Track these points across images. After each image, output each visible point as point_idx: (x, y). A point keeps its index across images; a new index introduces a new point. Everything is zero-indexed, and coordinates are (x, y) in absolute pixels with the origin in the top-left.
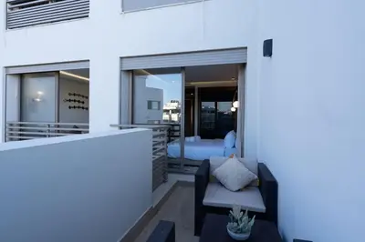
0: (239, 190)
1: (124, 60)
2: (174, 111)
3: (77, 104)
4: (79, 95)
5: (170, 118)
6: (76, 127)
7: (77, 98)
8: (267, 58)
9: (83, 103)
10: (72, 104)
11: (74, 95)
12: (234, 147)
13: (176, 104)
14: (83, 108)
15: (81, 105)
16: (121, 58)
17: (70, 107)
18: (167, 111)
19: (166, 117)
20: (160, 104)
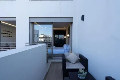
0: (75, 63)
1: (31, 19)
2: (42, 38)
3: (7, 35)
4: (8, 31)
5: (41, 40)
6: (7, 44)
7: (7, 33)
8: (83, 21)
9: (10, 34)
10: (5, 35)
11: (6, 31)
12: (67, 49)
13: (43, 35)
14: (10, 36)
15: (9, 35)
16: (30, 17)
17: (4, 36)
18: (40, 38)
19: (40, 40)
20: (38, 35)
